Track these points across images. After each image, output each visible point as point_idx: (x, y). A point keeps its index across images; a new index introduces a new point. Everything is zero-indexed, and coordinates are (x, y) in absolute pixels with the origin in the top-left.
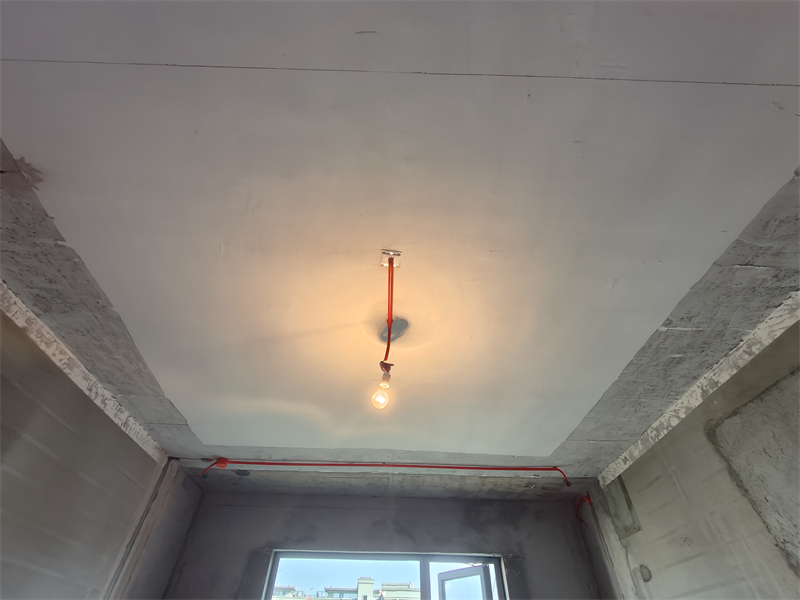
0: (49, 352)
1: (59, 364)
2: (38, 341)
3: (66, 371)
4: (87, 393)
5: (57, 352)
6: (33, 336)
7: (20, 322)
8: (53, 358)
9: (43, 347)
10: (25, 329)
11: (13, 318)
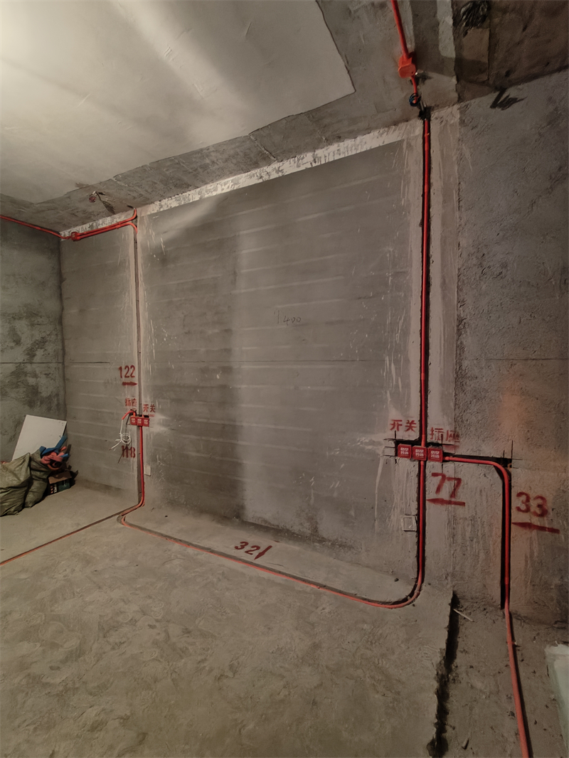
0: (219, 191)
1: (229, 190)
2: (210, 194)
3: (236, 187)
4: (261, 181)
5: (223, 187)
6: (206, 196)
7: (197, 198)
8: (224, 192)
9: (214, 194)
10: (201, 198)
11: (194, 200)
